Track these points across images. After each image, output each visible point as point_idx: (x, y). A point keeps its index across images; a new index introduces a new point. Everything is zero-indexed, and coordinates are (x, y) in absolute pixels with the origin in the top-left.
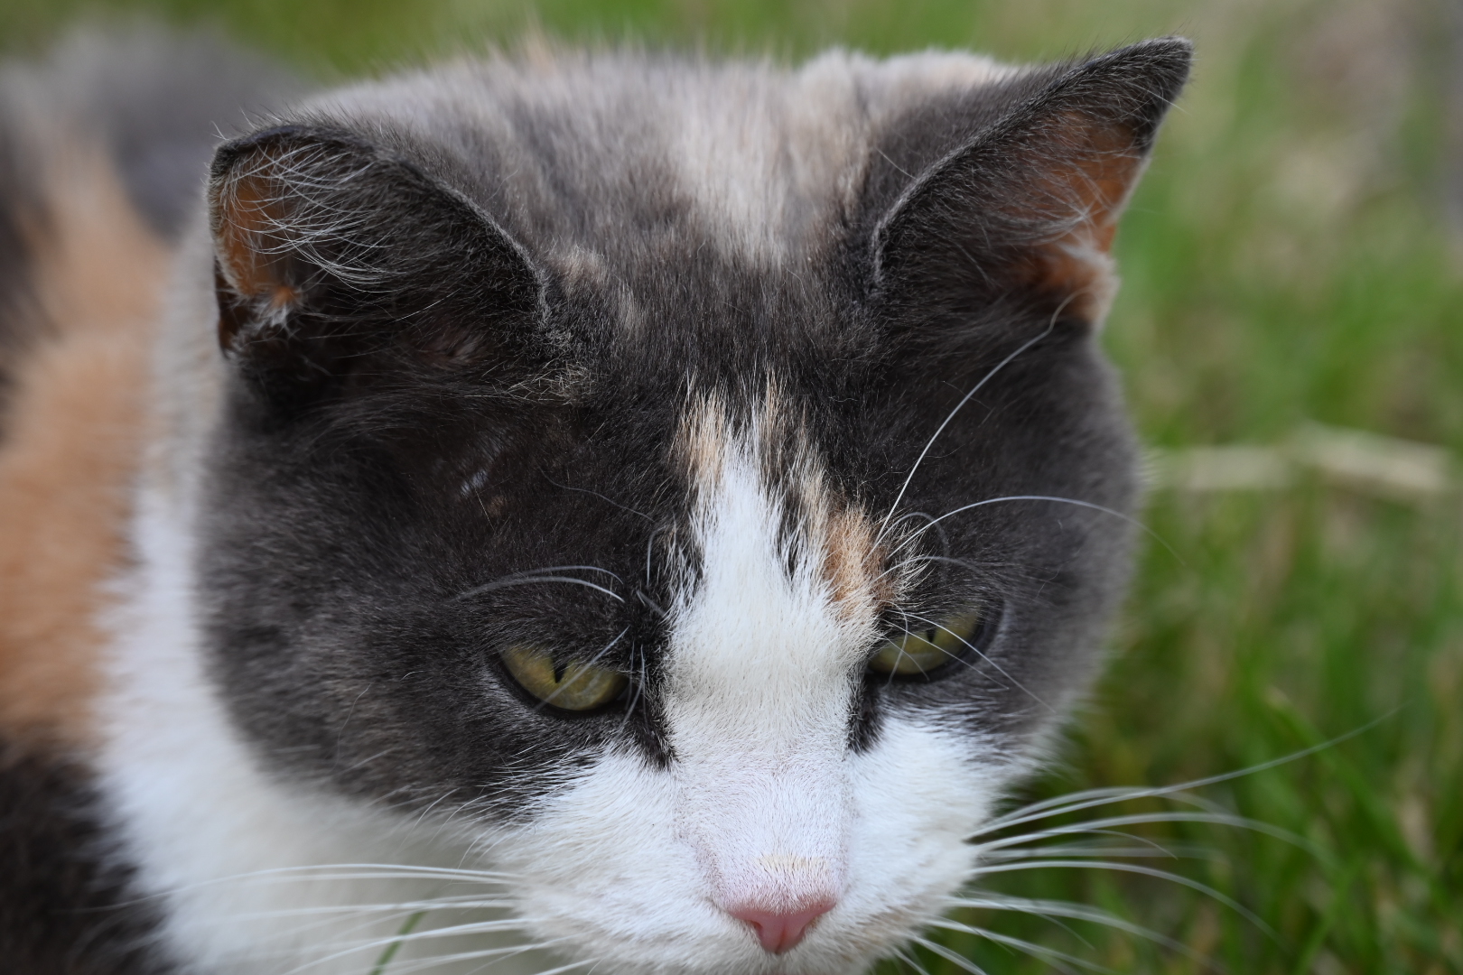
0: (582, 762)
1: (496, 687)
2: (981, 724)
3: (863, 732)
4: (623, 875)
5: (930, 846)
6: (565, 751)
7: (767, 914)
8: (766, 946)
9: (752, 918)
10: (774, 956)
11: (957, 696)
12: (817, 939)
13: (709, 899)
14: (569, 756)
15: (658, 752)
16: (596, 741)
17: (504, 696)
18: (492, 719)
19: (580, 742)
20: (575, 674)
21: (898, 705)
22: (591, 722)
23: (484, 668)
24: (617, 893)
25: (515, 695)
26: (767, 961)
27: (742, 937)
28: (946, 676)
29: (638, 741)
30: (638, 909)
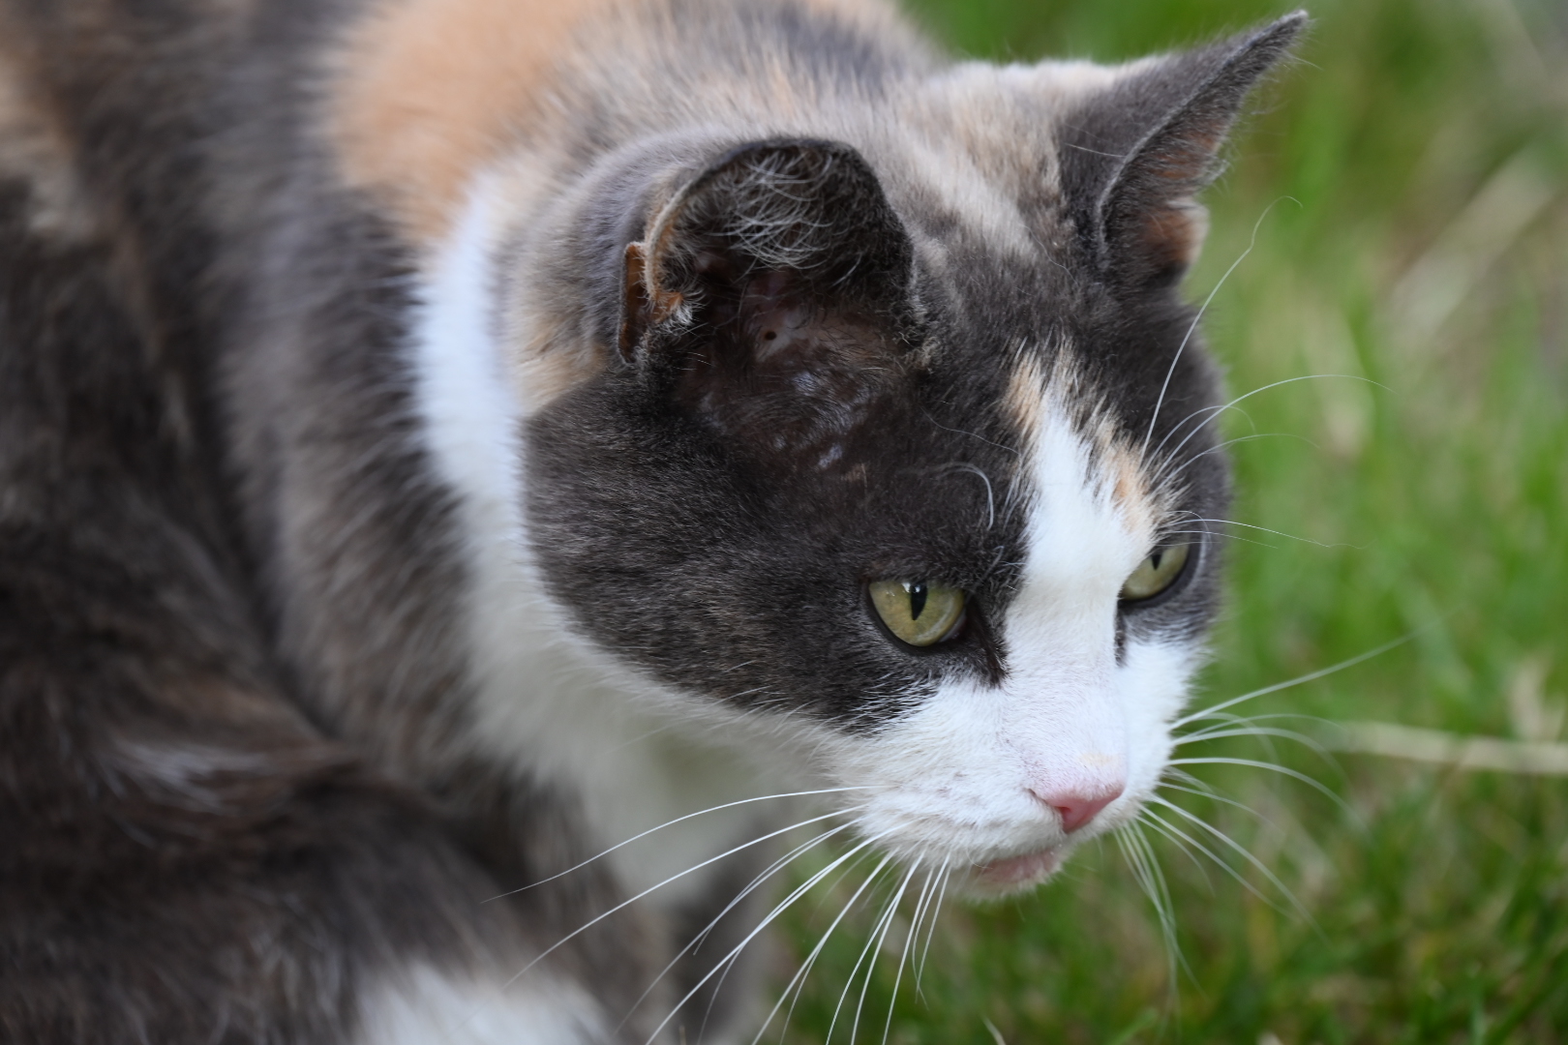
1: (870, 628)
3: (1120, 651)
4: (963, 773)
6: (913, 681)
8: (1066, 824)
9: (1065, 806)
10: (1064, 835)
11: (1179, 613)
13: (1030, 790)
14: (915, 687)
16: (937, 676)
18: (865, 652)
19: (924, 677)
22: (934, 657)
23: (863, 611)
24: (958, 789)
26: (1060, 838)
27: (1052, 818)
28: (1168, 597)
30: (975, 801)
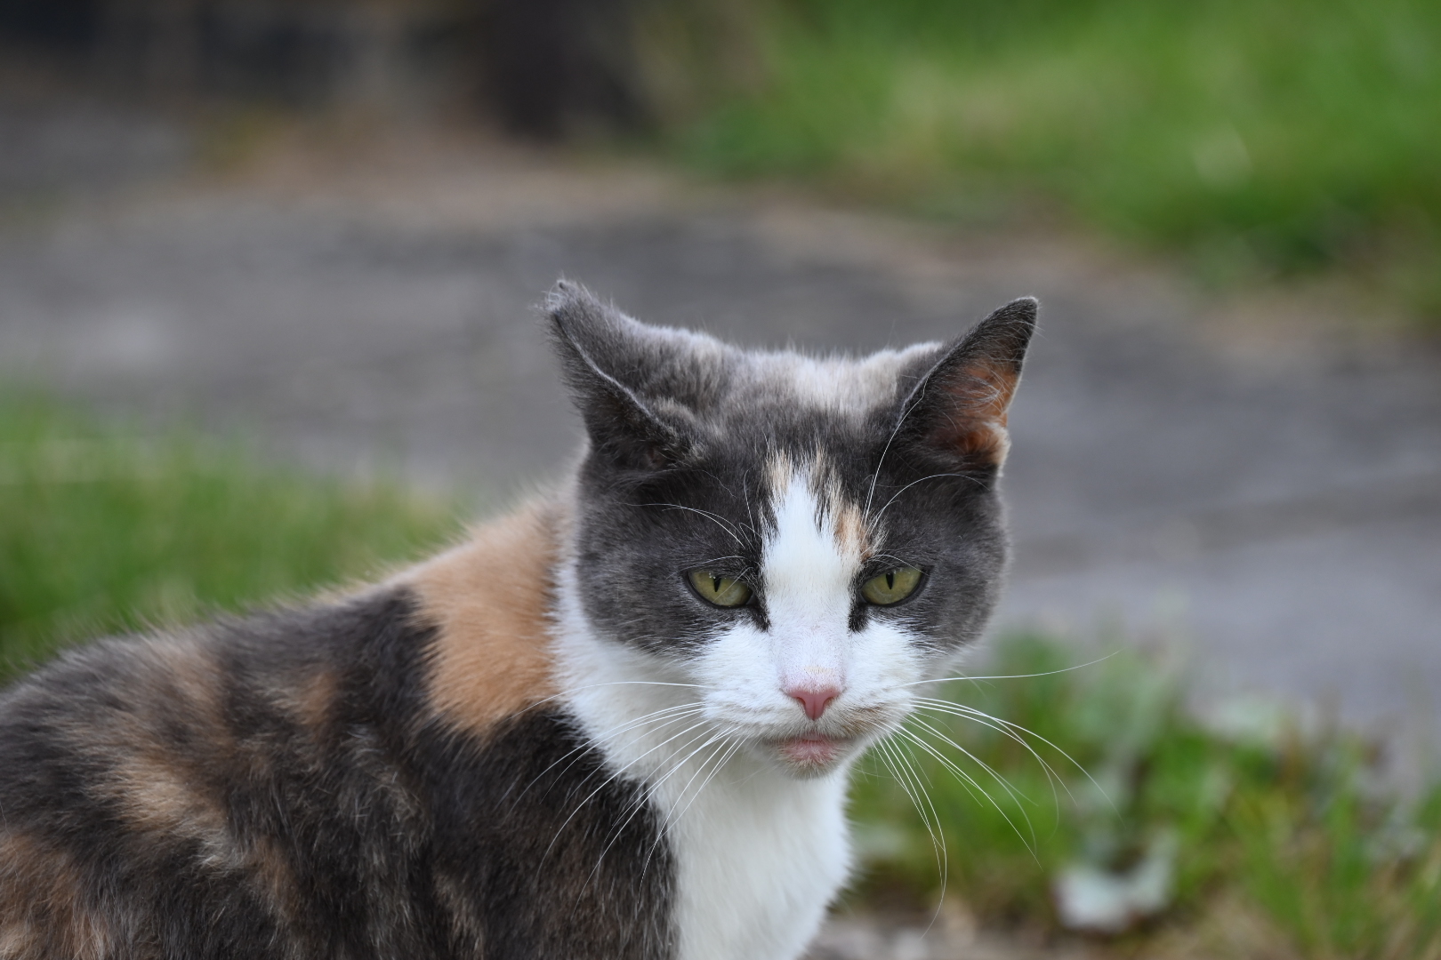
0: (725, 629)
2: (917, 629)
3: (857, 622)
5: (890, 682)
6: (717, 624)
7: (807, 693)
8: (807, 713)
9: (799, 697)
10: (812, 721)
11: (906, 614)
12: (830, 712)
13: (781, 690)
14: (718, 626)
15: (762, 623)
17: (689, 596)
19: (722, 619)
20: (723, 589)
21: (876, 616)
22: (731, 611)
25: (694, 596)
26: (809, 724)
27: (796, 708)
28: (901, 605)
29: (754, 619)
